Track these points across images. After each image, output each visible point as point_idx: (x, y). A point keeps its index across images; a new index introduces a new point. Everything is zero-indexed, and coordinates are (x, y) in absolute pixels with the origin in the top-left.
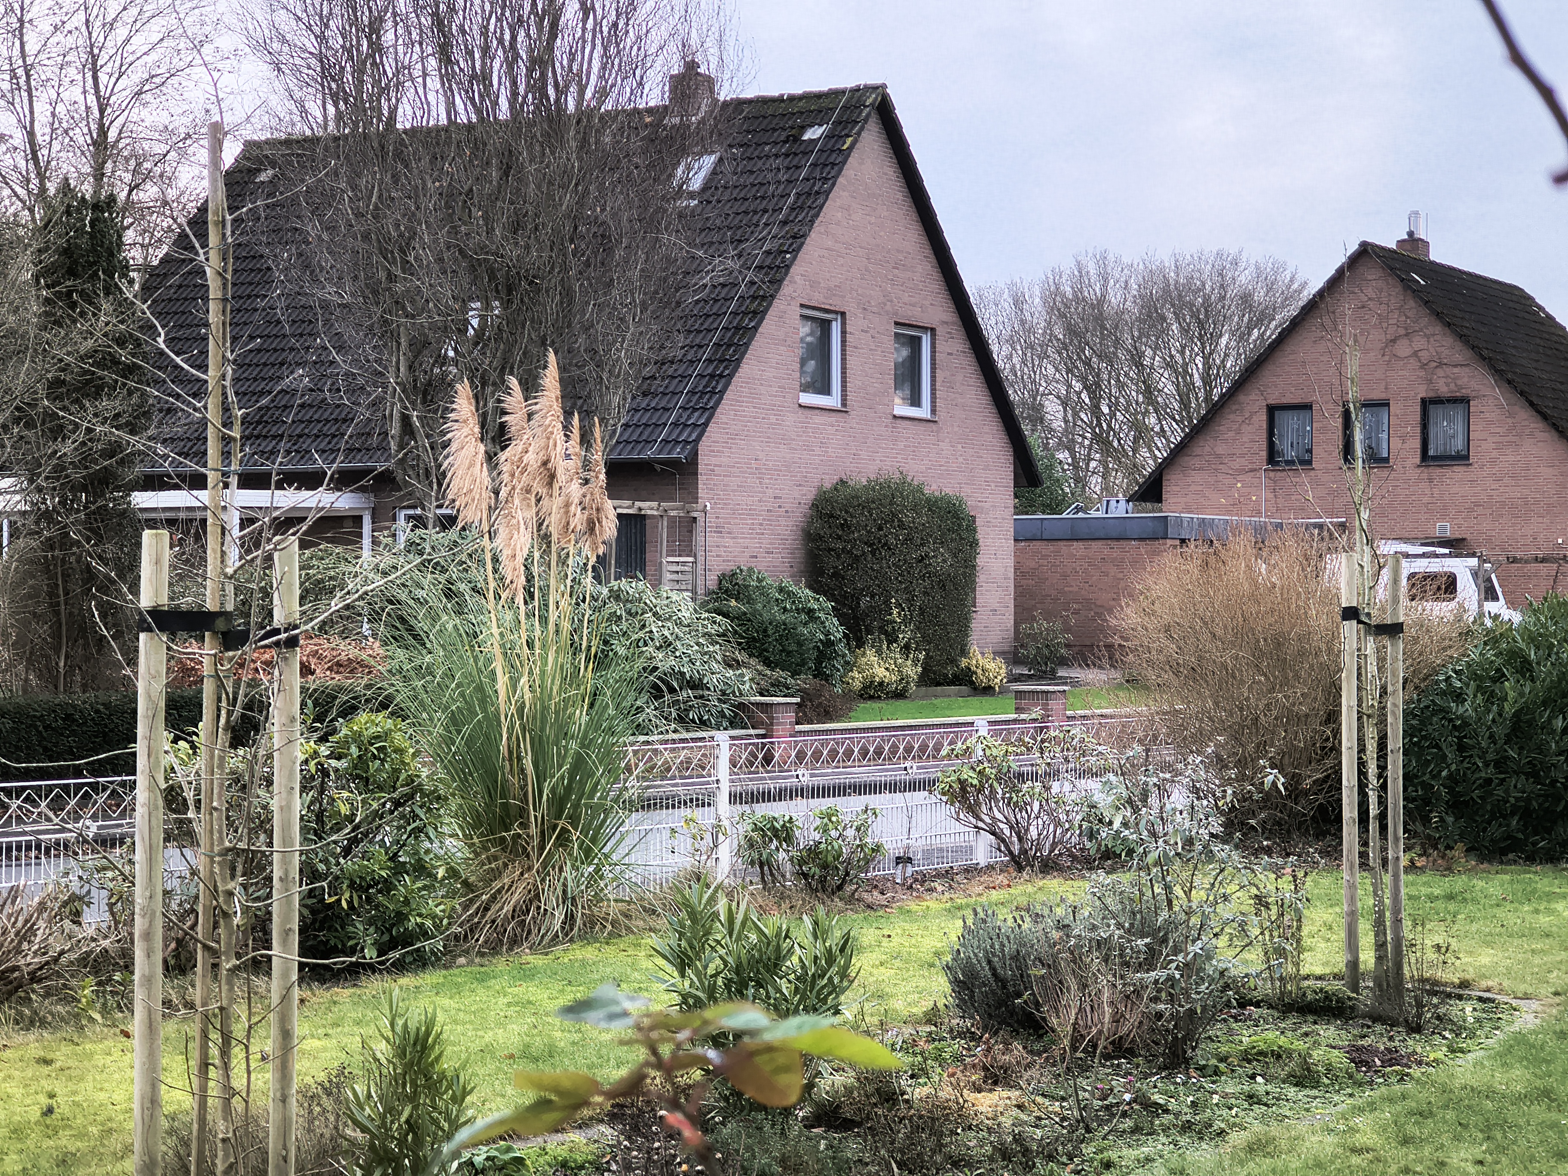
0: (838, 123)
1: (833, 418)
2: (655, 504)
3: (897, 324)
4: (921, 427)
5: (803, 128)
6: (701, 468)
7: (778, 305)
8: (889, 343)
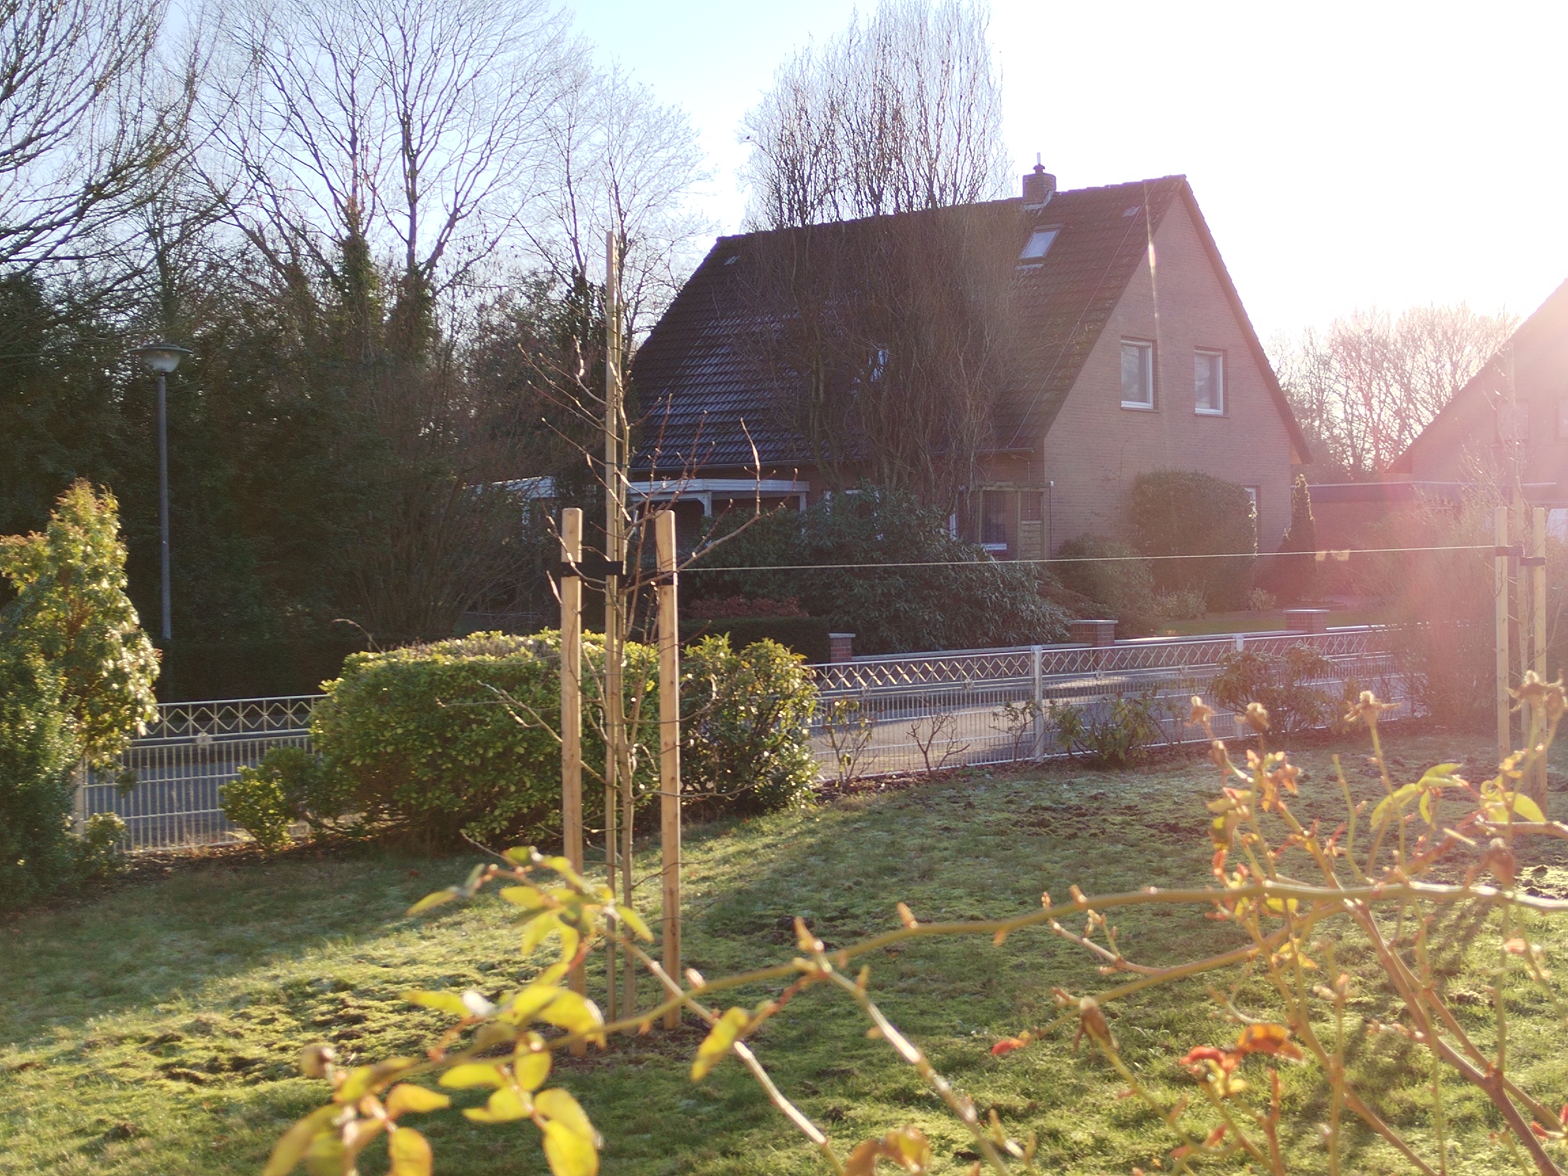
0: (1150, 203)
1: (1149, 418)
2: (1011, 483)
3: (1195, 348)
4: (1217, 423)
5: (1122, 208)
6: (1048, 457)
7: (1104, 336)
8: (1191, 360)
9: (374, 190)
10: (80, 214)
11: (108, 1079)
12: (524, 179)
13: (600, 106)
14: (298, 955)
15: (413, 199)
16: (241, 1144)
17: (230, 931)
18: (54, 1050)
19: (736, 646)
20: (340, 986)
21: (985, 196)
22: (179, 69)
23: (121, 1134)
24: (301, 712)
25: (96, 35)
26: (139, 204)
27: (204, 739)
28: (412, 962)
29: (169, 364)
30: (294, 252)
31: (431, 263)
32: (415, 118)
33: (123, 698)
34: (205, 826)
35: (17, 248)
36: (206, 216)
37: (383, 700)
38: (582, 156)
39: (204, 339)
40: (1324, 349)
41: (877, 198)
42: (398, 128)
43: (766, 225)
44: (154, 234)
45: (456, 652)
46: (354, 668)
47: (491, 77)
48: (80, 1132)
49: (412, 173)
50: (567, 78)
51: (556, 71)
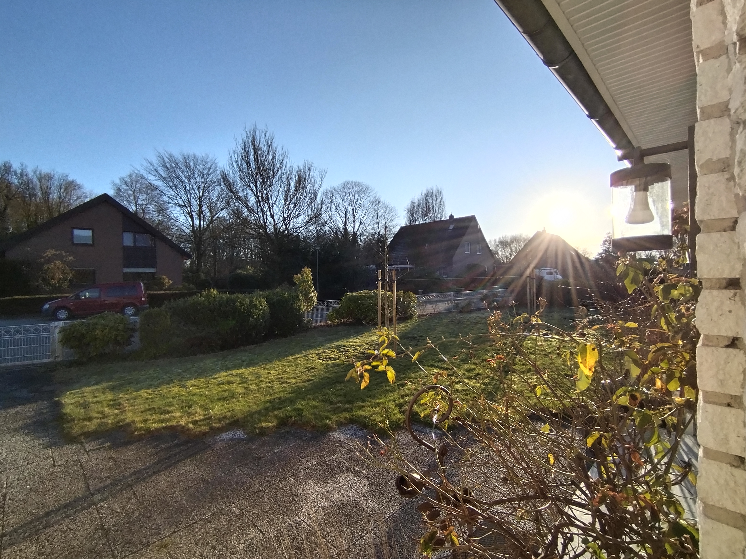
0: (468, 220)
1: (469, 255)
3: (477, 243)
4: (480, 255)
5: (464, 221)
6: (453, 261)
7: (462, 241)
8: (476, 245)
9: (348, 221)
10: (305, 225)
11: (311, 360)
12: (371, 218)
13: (382, 206)
14: (338, 341)
15: (354, 222)
16: (330, 370)
17: (328, 337)
18: (303, 355)
19: (404, 292)
20: (344, 346)
21: (443, 219)
22: (320, 202)
23: (313, 368)
24: (338, 303)
25: (308, 198)
26: (314, 223)
27: (324, 307)
28: (355, 342)
29: (318, 248)
30: (336, 230)
31: (357, 232)
32: (354, 209)
33: (312, 300)
34: (325, 321)
35: (296, 231)
36: (324, 225)
37: (350, 301)
38: (380, 214)
39: (324, 244)
40: (497, 243)
41: (426, 220)
42: (352, 210)
43: (408, 224)
44: (316, 228)
45: (361, 293)
46: (346, 295)
47: (366, 202)
48: (307, 368)
49: (354, 218)
50: (377, 202)
51: (376, 201)
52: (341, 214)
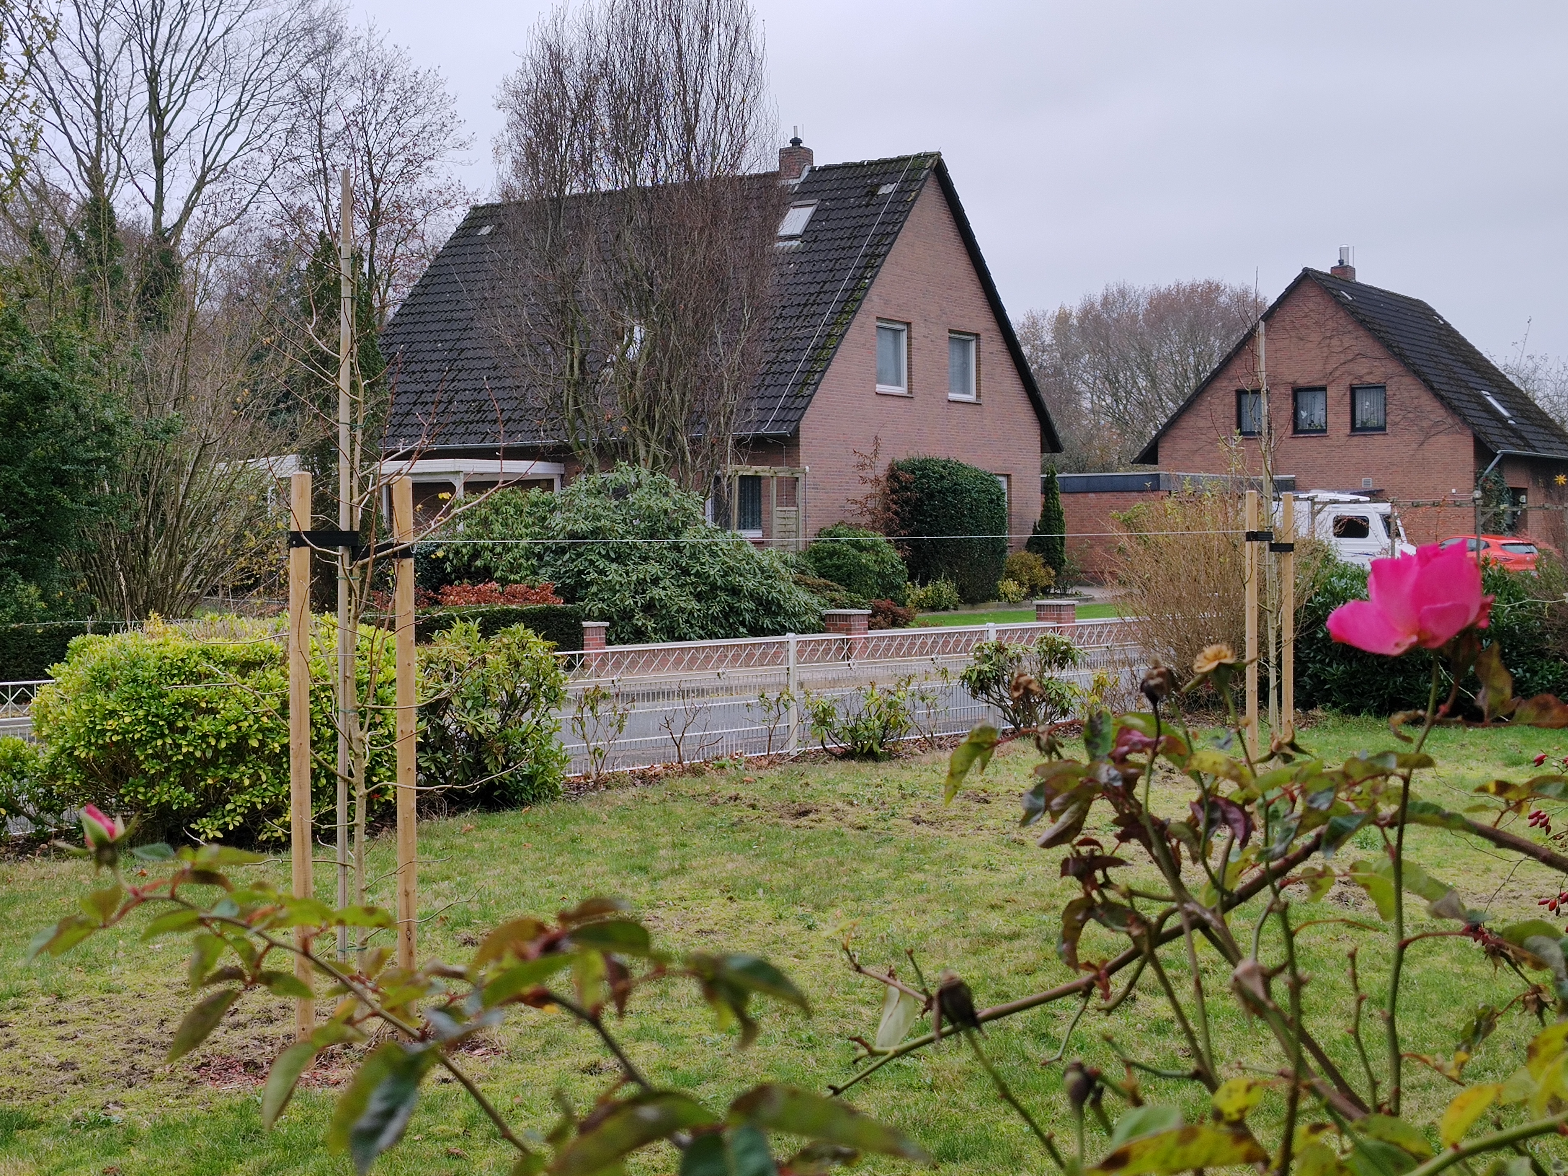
0: (905, 181)
1: (903, 402)
2: (767, 468)
3: (950, 331)
4: (969, 409)
5: (878, 186)
6: (802, 440)
7: (859, 318)
8: (944, 344)
9: (120, 152)
13: (353, 69)
15: (160, 162)
31: (178, 229)
32: (164, 76)
38: (335, 122)
41: (634, 169)
42: (145, 86)
46: (79, 651)
49: (159, 135)
50: (321, 41)
51: (310, 31)
52: (69, 106)
